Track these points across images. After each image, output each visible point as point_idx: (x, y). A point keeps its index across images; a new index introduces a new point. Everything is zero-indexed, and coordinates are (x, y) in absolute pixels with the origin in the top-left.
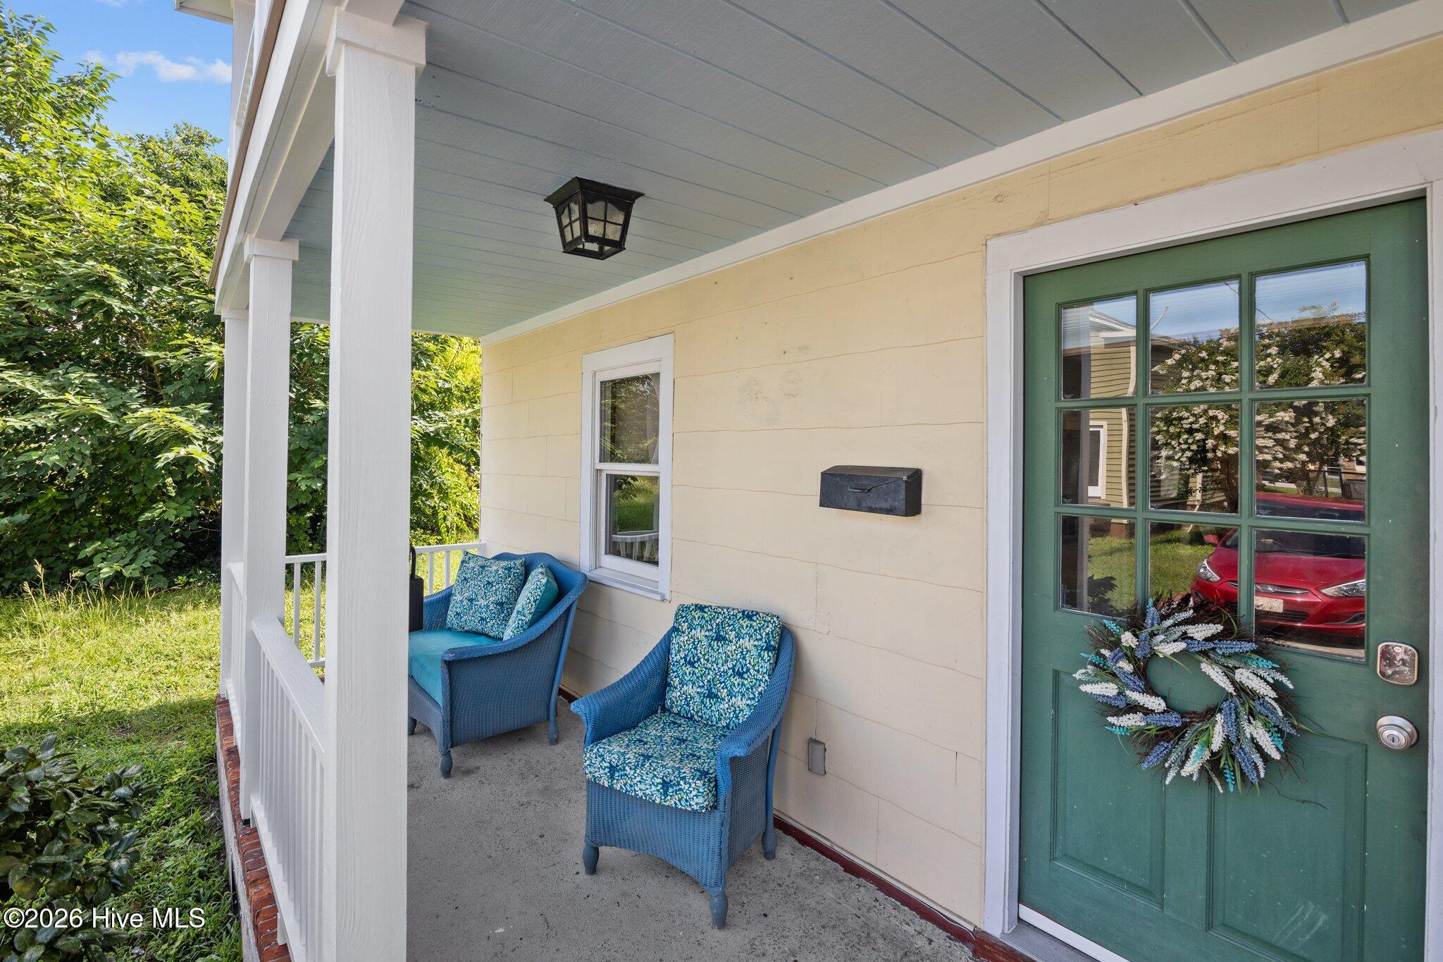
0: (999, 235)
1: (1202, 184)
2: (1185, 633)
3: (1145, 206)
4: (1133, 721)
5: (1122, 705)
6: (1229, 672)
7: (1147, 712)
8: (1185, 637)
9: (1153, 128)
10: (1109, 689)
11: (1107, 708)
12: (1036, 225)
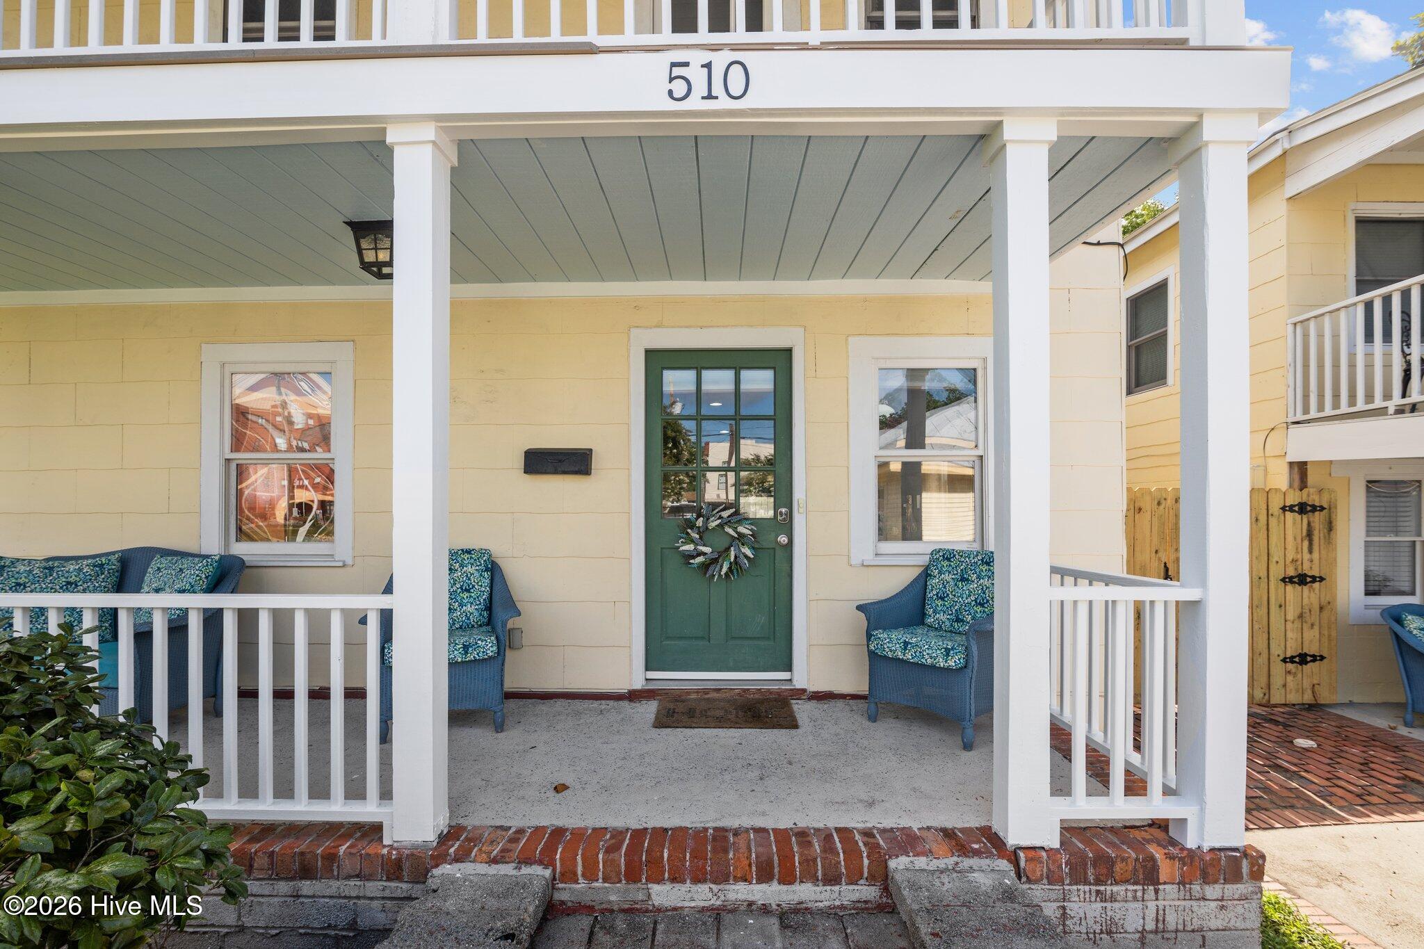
0: (637, 327)
1: (727, 326)
2: (720, 516)
3: (704, 330)
4: (700, 559)
5: (695, 553)
6: (735, 529)
7: (704, 554)
8: (720, 517)
9: (709, 297)
10: (690, 547)
11: (689, 556)
12: (656, 326)
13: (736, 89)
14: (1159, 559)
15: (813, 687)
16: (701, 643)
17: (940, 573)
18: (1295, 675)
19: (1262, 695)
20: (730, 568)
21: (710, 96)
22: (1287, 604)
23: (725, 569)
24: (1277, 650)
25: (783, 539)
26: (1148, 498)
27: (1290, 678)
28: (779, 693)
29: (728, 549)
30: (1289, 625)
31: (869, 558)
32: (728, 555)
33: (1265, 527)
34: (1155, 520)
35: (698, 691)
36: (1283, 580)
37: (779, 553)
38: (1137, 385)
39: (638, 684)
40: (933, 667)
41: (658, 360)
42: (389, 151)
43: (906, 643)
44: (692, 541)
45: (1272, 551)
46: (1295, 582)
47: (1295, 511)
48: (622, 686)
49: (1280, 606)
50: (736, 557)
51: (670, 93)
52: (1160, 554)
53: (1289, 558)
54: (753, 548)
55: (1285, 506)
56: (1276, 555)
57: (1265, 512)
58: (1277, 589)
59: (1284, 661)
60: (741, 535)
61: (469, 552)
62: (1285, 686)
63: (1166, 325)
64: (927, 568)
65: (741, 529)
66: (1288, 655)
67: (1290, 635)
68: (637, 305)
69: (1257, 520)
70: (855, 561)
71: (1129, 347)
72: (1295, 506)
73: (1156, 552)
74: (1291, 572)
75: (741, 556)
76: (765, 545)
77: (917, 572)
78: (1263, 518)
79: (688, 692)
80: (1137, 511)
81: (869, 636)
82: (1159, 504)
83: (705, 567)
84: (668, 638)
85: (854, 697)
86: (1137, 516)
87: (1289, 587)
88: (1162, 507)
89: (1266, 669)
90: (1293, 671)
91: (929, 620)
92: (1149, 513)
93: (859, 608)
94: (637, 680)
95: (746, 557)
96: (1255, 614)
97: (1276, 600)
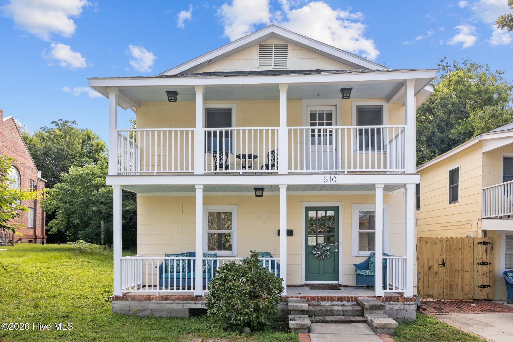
0: (303, 202)
1: (324, 201)
3: (319, 202)
4: (317, 255)
7: (318, 254)
8: (322, 245)
10: (315, 252)
11: (315, 254)
12: (307, 202)
13: (334, 181)
14: (441, 257)
15: (343, 284)
16: (318, 274)
17: (372, 258)
18: (482, 291)
19: (472, 297)
20: (324, 257)
21: (330, 182)
22: (480, 270)
23: (323, 257)
24: (476, 284)
25: (337, 250)
26: (438, 240)
27: (480, 292)
28: (336, 285)
29: (324, 253)
30: (480, 277)
31: (357, 255)
32: (324, 254)
33: (473, 249)
34: (440, 246)
35: (317, 285)
36: (478, 264)
37: (336, 253)
38: (453, 201)
39: (303, 283)
40: (369, 275)
41: (308, 209)
42: (279, 188)
43: (363, 271)
44: (316, 251)
45: (475, 255)
46: (482, 264)
47: (482, 244)
48: (300, 284)
49: (477, 271)
50: (326, 254)
51: (324, 181)
52: (441, 256)
53: (480, 258)
54: (330, 252)
55: (479, 243)
56: (476, 256)
57: (473, 244)
58: (476, 266)
59: (479, 287)
60: (327, 249)
61: (267, 253)
62: (479, 294)
63: (458, 182)
64: (370, 257)
65: (327, 248)
66: (480, 285)
67: (480, 279)
68: (303, 197)
69: (470, 246)
70: (353, 255)
71: (450, 188)
72: (482, 242)
73: (440, 255)
74: (481, 261)
75: (327, 254)
76: (332, 252)
77: (368, 258)
78: (472, 246)
79: (315, 285)
80: (435, 244)
81: (356, 271)
82: (441, 242)
83: (319, 257)
84: (310, 273)
85: (353, 286)
86: (435, 245)
87: (480, 266)
88: (442, 243)
89: (473, 290)
90: (481, 290)
91: (370, 268)
92: (438, 245)
93: (354, 265)
94: (303, 282)
95: (328, 254)
96: (470, 274)
97: (476, 269)
